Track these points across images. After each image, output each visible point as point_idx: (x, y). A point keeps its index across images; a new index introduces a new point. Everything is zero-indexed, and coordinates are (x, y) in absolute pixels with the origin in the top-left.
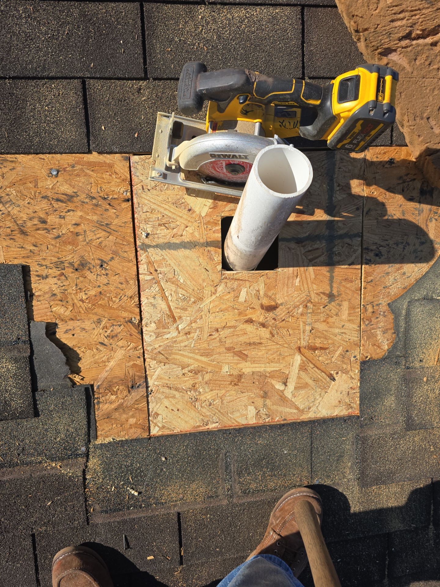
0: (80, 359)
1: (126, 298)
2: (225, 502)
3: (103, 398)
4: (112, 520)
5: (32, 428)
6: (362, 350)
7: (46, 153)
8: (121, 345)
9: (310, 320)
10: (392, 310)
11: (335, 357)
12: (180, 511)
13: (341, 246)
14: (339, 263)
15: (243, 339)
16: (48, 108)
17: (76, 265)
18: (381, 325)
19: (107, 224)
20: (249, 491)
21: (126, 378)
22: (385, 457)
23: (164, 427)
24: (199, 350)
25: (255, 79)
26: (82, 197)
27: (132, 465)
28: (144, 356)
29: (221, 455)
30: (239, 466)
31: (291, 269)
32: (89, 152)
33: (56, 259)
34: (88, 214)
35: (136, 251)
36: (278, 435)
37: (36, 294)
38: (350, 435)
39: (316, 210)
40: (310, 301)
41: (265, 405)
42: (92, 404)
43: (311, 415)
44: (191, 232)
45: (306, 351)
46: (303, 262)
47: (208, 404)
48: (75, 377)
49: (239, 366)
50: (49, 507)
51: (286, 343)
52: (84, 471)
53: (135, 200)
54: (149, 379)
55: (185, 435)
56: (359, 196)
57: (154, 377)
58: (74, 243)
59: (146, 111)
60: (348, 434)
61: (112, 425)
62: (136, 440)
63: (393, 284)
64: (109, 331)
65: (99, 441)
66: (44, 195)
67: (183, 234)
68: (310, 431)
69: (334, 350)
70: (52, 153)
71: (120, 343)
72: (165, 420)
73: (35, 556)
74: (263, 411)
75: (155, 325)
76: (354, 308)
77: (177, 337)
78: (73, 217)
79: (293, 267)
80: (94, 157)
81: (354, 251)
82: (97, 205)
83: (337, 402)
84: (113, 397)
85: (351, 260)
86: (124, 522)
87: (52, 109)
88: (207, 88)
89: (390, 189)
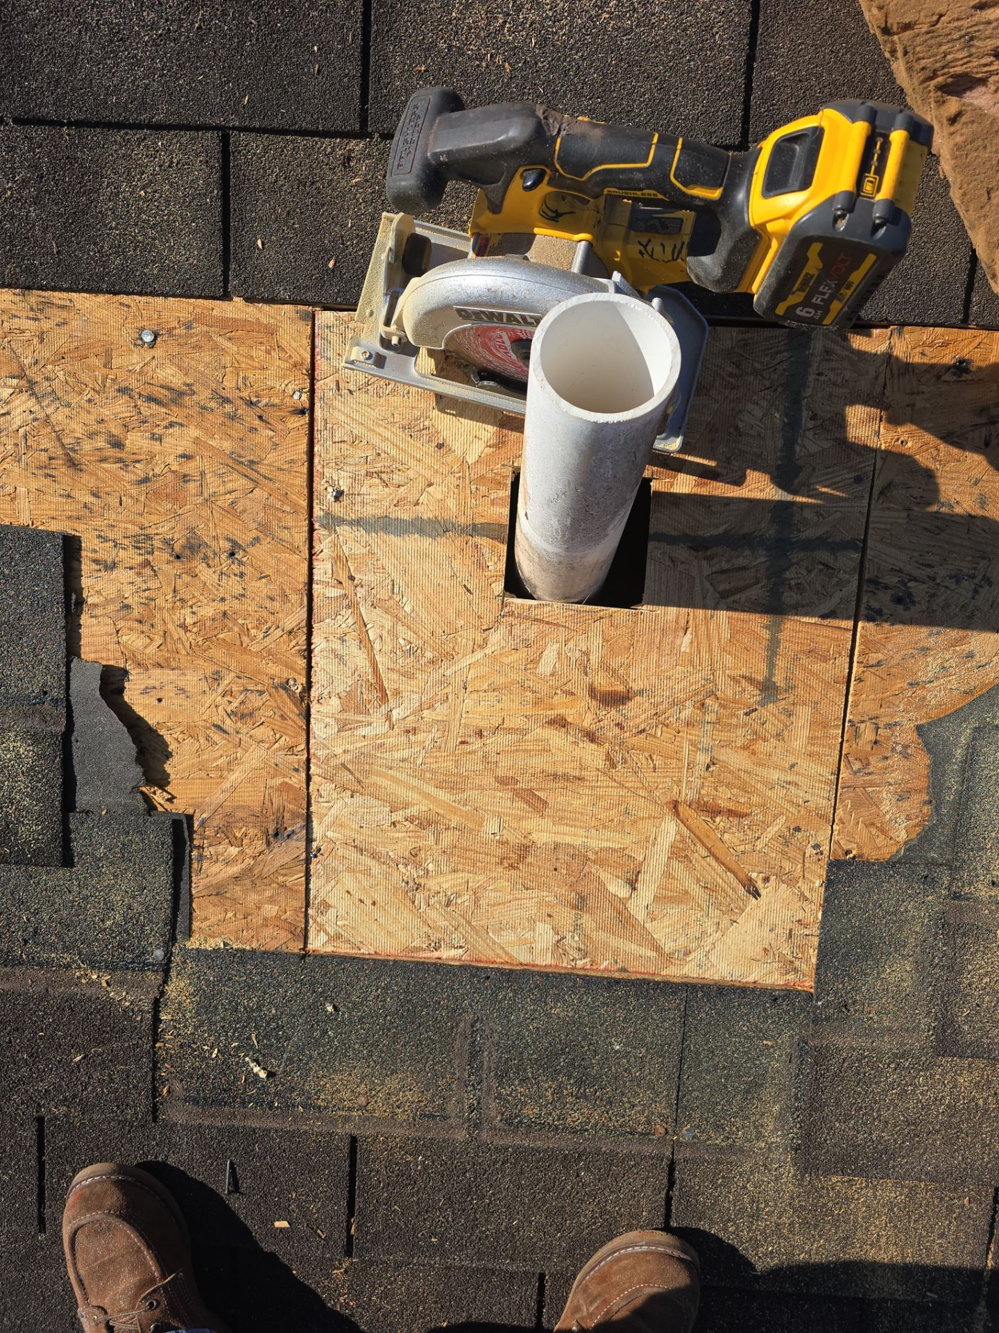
0: (168, 755)
1: (278, 633)
2: (461, 1135)
3: (211, 849)
4: (206, 1123)
5: (58, 888)
6: (835, 833)
7: (133, 293)
8: (260, 738)
9: (709, 740)
10: (926, 744)
11: (764, 840)
12: (356, 1132)
13: (807, 568)
14: (796, 608)
15: (539, 763)
16: (145, 193)
17: (177, 547)
18: (897, 776)
19: (252, 462)
20: (520, 1122)
21: (264, 812)
22: (872, 1109)
23: (338, 937)
24: (432, 772)
25: (559, 130)
26: (203, 395)
27: (259, 1008)
28: (308, 769)
29: (462, 1025)
30: (501, 1057)
31: (672, 610)
32: (226, 297)
33: (137, 530)
34: (212, 437)
35: (311, 530)
36: (602, 1003)
37: (90, 601)
38: (785, 1037)
39: (748, 471)
40: (712, 694)
41: (577, 927)
42: (187, 858)
43: (688, 970)
44: (440, 497)
45: (692, 813)
46: (704, 598)
47: (444, 900)
48: (154, 793)
49: (524, 823)
50: (78, 1066)
51: (644, 788)
52: (156, 1004)
53: (318, 413)
54: (315, 824)
55: (384, 963)
56: (866, 448)
57: (328, 820)
58: (176, 498)
59: (360, 209)
60: (780, 1034)
61: (226, 911)
62: (273, 953)
63: (937, 678)
64: (235, 704)
65: (193, 943)
66: (123, 385)
67: (420, 501)
68: (682, 1008)
69: (762, 822)
70: (146, 294)
71: (259, 732)
72: (343, 922)
73: (41, 1165)
74: (572, 941)
75: (338, 701)
76: (825, 726)
77: (385, 735)
78: (179, 441)
79: (679, 606)
80: (236, 308)
81: (837, 584)
82: (232, 417)
83: (759, 950)
84: (234, 851)
85: (826, 607)
86: (232, 1133)
87: (153, 196)
88: (450, 148)
89: (951, 437)
